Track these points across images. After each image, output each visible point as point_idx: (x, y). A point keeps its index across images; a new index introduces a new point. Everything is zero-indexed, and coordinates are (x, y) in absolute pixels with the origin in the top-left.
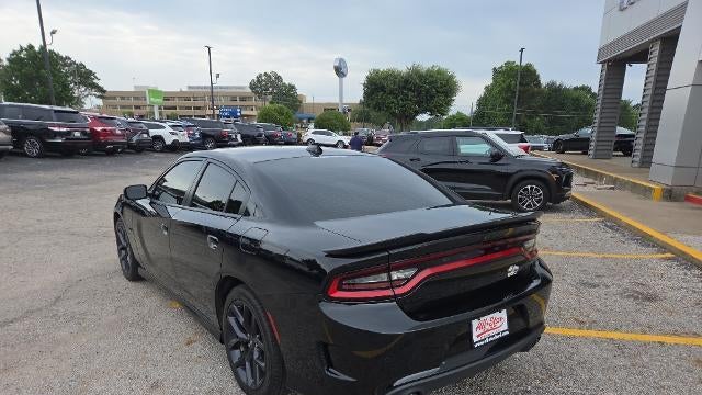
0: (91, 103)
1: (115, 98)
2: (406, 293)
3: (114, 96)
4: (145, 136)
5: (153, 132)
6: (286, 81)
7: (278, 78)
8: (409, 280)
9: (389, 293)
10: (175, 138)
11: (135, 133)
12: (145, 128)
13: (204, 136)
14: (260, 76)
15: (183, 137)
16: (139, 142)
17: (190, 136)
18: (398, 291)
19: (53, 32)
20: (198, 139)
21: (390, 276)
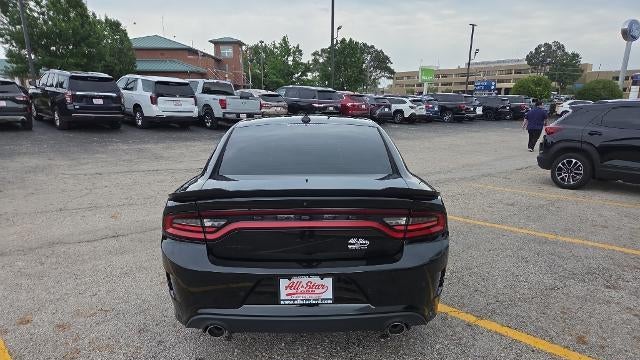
0: (385, 83)
1: (402, 78)
2: (216, 239)
3: (401, 76)
4: (387, 110)
5: (395, 107)
6: (569, 50)
7: (561, 47)
8: (219, 228)
9: (202, 236)
10: (413, 111)
11: (379, 106)
12: (388, 102)
13: (443, 109)
14: (540, 47)
15: (421, 110)
16: (381, 115)
17: (428, 109)
18: (209, 237)
19: (339, 28)
20: (436, 112)
21: (202, 223)
